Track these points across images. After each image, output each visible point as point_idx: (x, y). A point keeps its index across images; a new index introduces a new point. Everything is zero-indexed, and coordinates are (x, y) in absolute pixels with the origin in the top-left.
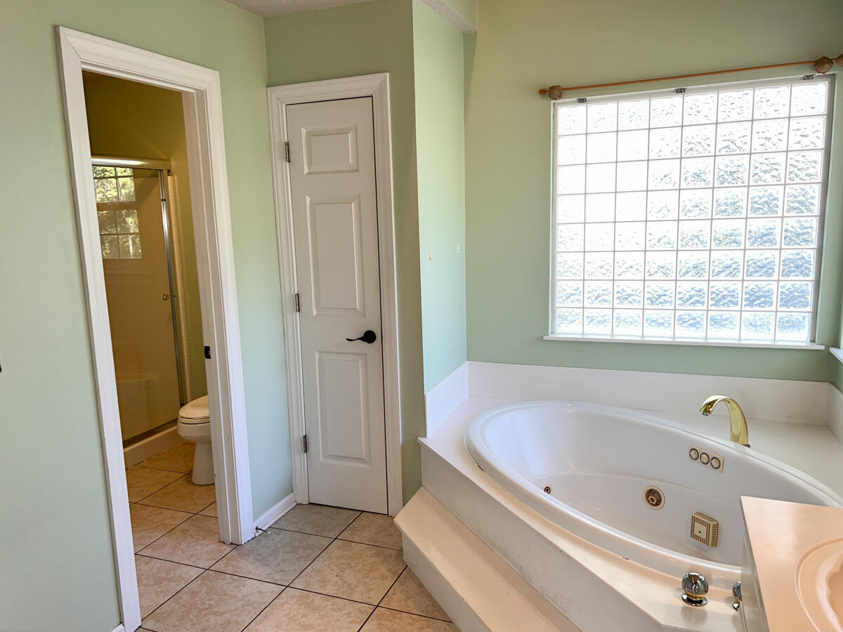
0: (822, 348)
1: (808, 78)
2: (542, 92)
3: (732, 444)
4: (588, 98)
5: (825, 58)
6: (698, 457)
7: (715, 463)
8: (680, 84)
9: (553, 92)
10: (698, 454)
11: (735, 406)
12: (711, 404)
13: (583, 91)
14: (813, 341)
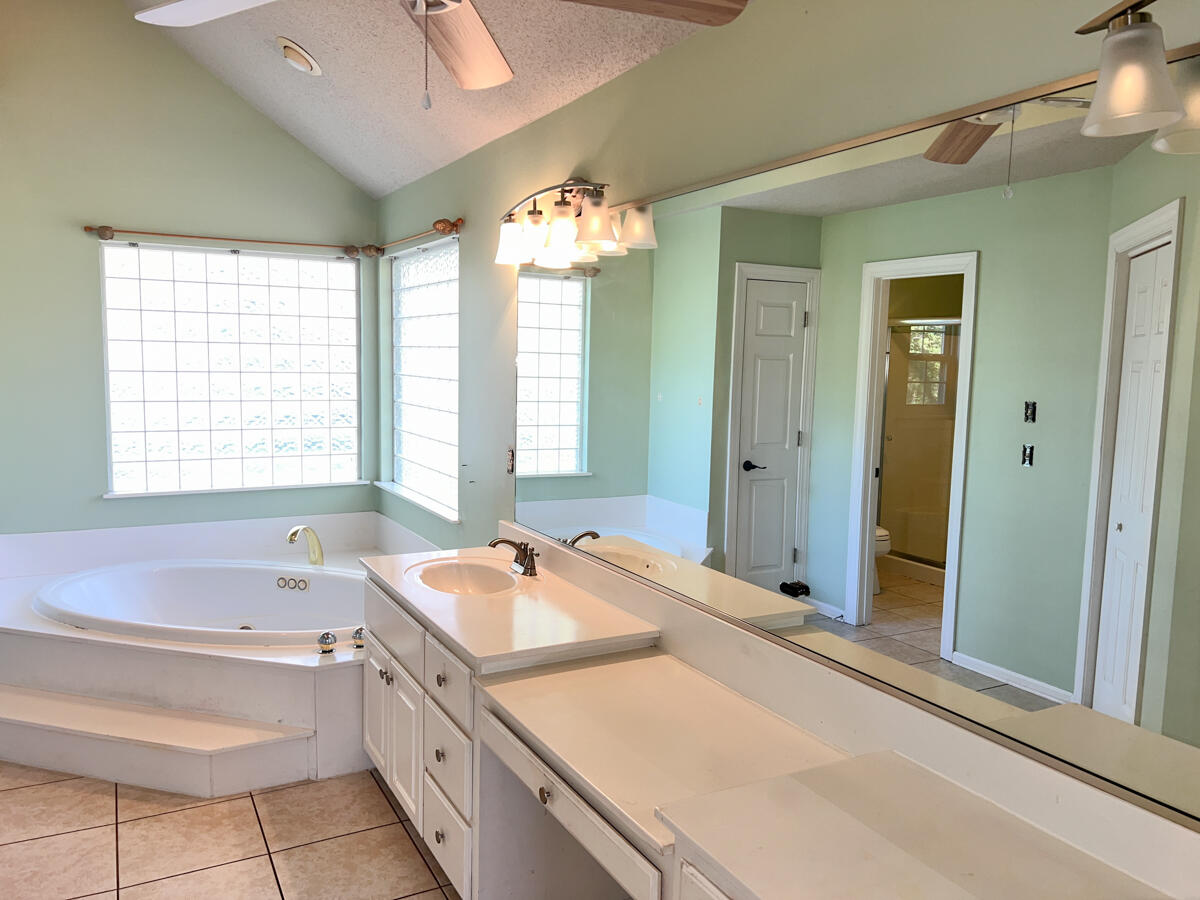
0: (368, 482)
1: (339, 258)
2: (88, 229)
3: (311, 567)
4: (140, 244)
5: (353, 246)
6: (287, 583)
7: (302, 585)
8: (236, 246)
9: (104, 232)
10: (285, 582)
11: (312, 534)
12: (295, 534)
13: (137, 235)
14: (360, 478)
